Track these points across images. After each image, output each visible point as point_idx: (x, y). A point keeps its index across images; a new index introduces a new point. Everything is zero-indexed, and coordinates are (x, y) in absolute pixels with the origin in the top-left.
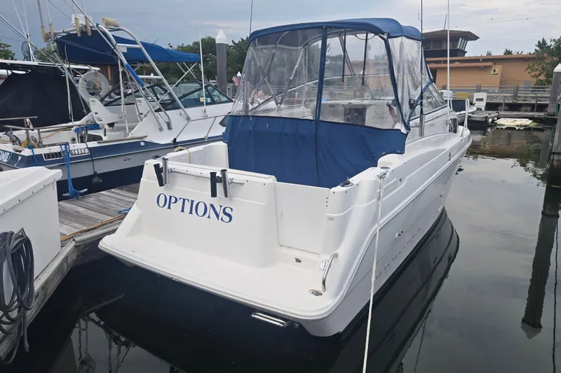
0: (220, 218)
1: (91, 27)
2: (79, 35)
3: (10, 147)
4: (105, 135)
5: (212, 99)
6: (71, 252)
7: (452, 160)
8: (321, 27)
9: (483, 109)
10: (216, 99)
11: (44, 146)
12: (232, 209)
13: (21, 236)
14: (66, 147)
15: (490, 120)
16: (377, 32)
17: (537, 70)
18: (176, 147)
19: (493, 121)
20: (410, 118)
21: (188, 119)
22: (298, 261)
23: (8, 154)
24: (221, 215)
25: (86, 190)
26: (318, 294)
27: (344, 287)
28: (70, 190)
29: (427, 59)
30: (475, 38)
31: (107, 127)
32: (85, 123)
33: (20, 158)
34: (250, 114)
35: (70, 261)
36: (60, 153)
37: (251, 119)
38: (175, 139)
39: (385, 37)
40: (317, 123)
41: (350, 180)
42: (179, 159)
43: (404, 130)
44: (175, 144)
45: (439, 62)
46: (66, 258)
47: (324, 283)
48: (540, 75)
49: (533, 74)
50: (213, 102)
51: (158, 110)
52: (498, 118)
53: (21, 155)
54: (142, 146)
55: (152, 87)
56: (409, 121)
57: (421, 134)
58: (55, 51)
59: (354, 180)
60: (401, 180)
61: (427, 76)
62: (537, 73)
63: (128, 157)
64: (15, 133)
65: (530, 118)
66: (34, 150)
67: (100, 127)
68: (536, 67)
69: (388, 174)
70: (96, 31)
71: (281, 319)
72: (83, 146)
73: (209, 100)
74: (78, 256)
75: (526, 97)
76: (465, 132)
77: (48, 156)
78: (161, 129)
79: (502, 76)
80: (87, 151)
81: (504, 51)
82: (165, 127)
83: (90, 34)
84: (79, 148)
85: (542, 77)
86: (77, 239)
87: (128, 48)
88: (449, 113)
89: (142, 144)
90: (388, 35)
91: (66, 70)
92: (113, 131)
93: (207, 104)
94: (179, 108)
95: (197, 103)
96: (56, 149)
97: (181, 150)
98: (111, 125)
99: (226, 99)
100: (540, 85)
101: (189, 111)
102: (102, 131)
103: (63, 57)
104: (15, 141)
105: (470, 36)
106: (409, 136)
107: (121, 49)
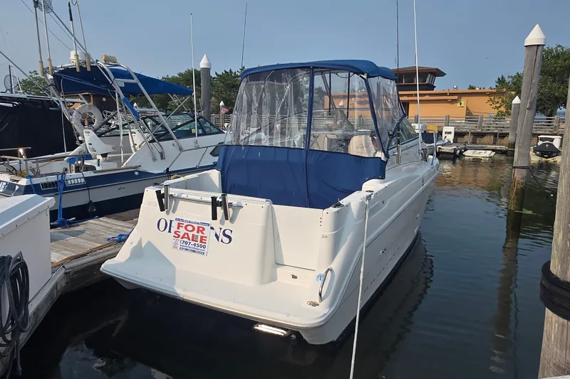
0: (220, 240)
1: (91, 63)
2: (78, 70)
3: (6, 178)
4: (99, 165)
5: (203, 130)
6: (61, 279)
7: (425, 185)
8: (309, 67)
9: (452, 142)
10: (207, 130)
11: (42, 176)
12: (231, 231)
13: (19, 260)
14: (62, 177)
15: (458, 152)
16: (359, 72)
17: (498, 102)
18: (170, 176)
19: (461, 153)
20: (388, 147)
21: (181, 149)
22: (294, 277)
23: (5, 184)
24: (221, 236)
25: (74, 218)
26: (315, 305)
27: (338, 298)
28: (59, 218)
29: (400, 93)
30: (442, 74)
31: (99, 157)
32: (77, 154)
33: (17, 188)
34: (242, 143)
35: (59, 288)
36: (56, 182)
37: (243, 148)
38: (168, 169)
39: (365, 77)
40: (307, 152)
41: (341, 202)
42: (177, 186)
43: (383, 158)
44: (168, 174)
45: (412, 95)
46: (56, 284)
47: (320, 294)
48: (500, 107)
49: (494, 106)
50: (204, 134)
51: (153, 141)
52: (465, 150)
53: (18, 185)
54: (136, 176)
55: (143, 119)
56: (388, 150)
57: (398, 162)
58: (51, 85)
59: (344, 201)
60: (383, 202)
61: (401, 111)
62: (498, 105)
63: (123, 186)
64: (12, 163)
65: (493, 150)
66: (32, 179)
67: (93, 157)
68: (497, 100)
69: (372, 196)
70: (96, 67)
71: (282, 329)
72: (80, 175)
73: (200, 131)
74: (67, 283)
75: (489, 127)
76: (434, 160)
77: (45, 185)
78: (154, 159)
79: (467, 109)
80: (83, 180)
81: (468, 87)
82: (158, 156)
83: (89, 69)
84: (74, 177)
85: (502, 109)
86: (67, 266)
87: (125, 83)
88: (420, 144)
89: (137, 173)
90: (368, 75)
91: (61, 103)
92: (106, 161)
93: (199, 135)
94: (172, 139)
95: (189, 134)
96: (53, 179)
97: (177, 178)
98: (104, 155)
99: (216, 131)
100: (501, 116)
101: (182, 141)
102: (95, 161)
103: (59, 90)
104: (11, 171)
105: (437, 73)
106: (389, 163)
107: (119, 83)
